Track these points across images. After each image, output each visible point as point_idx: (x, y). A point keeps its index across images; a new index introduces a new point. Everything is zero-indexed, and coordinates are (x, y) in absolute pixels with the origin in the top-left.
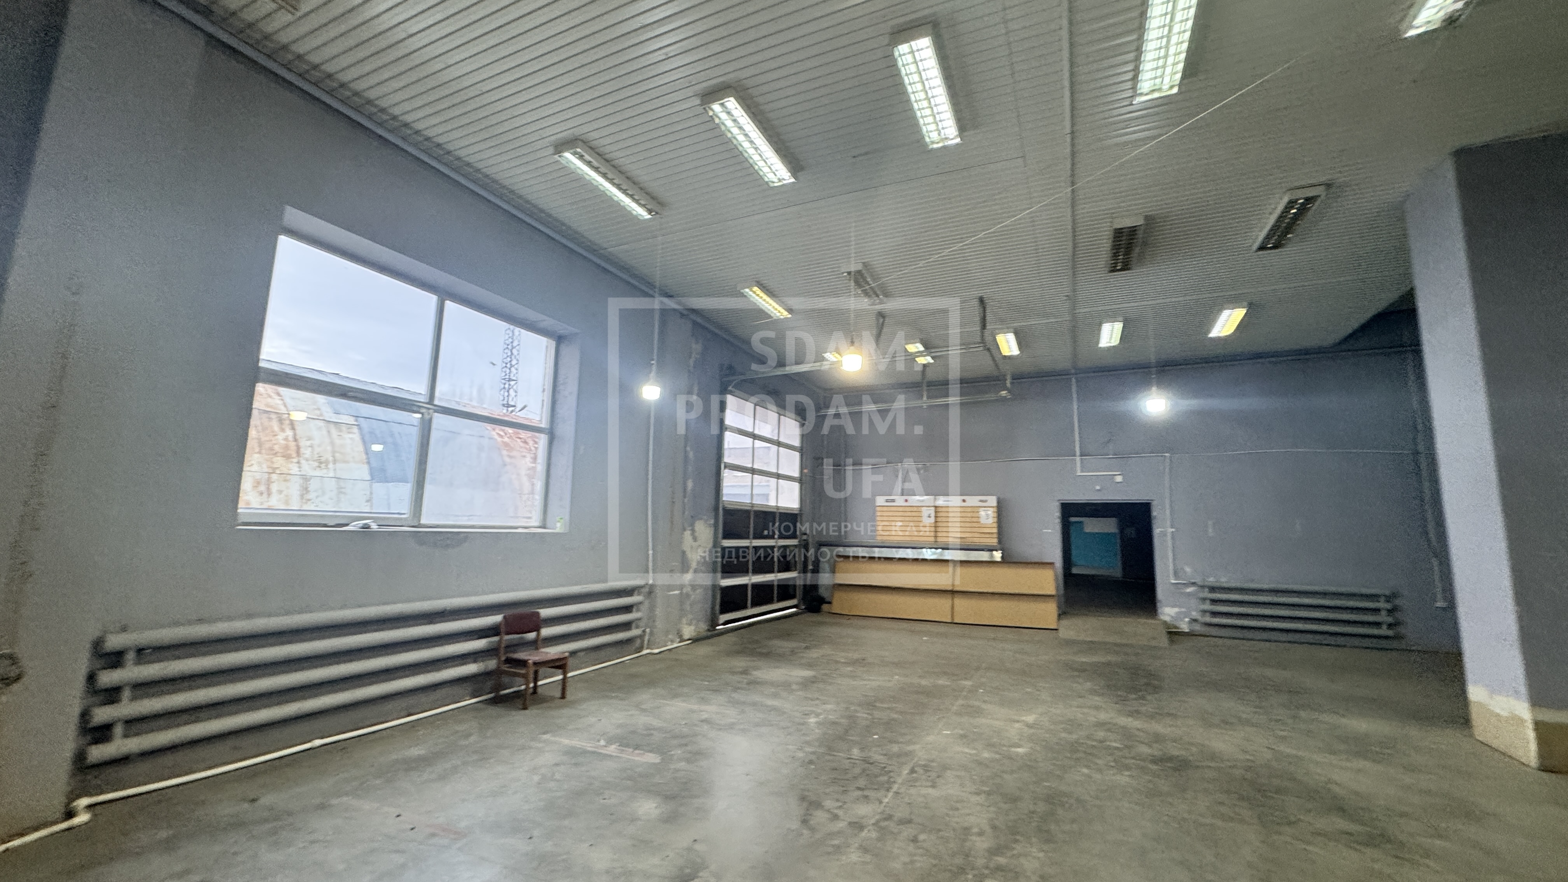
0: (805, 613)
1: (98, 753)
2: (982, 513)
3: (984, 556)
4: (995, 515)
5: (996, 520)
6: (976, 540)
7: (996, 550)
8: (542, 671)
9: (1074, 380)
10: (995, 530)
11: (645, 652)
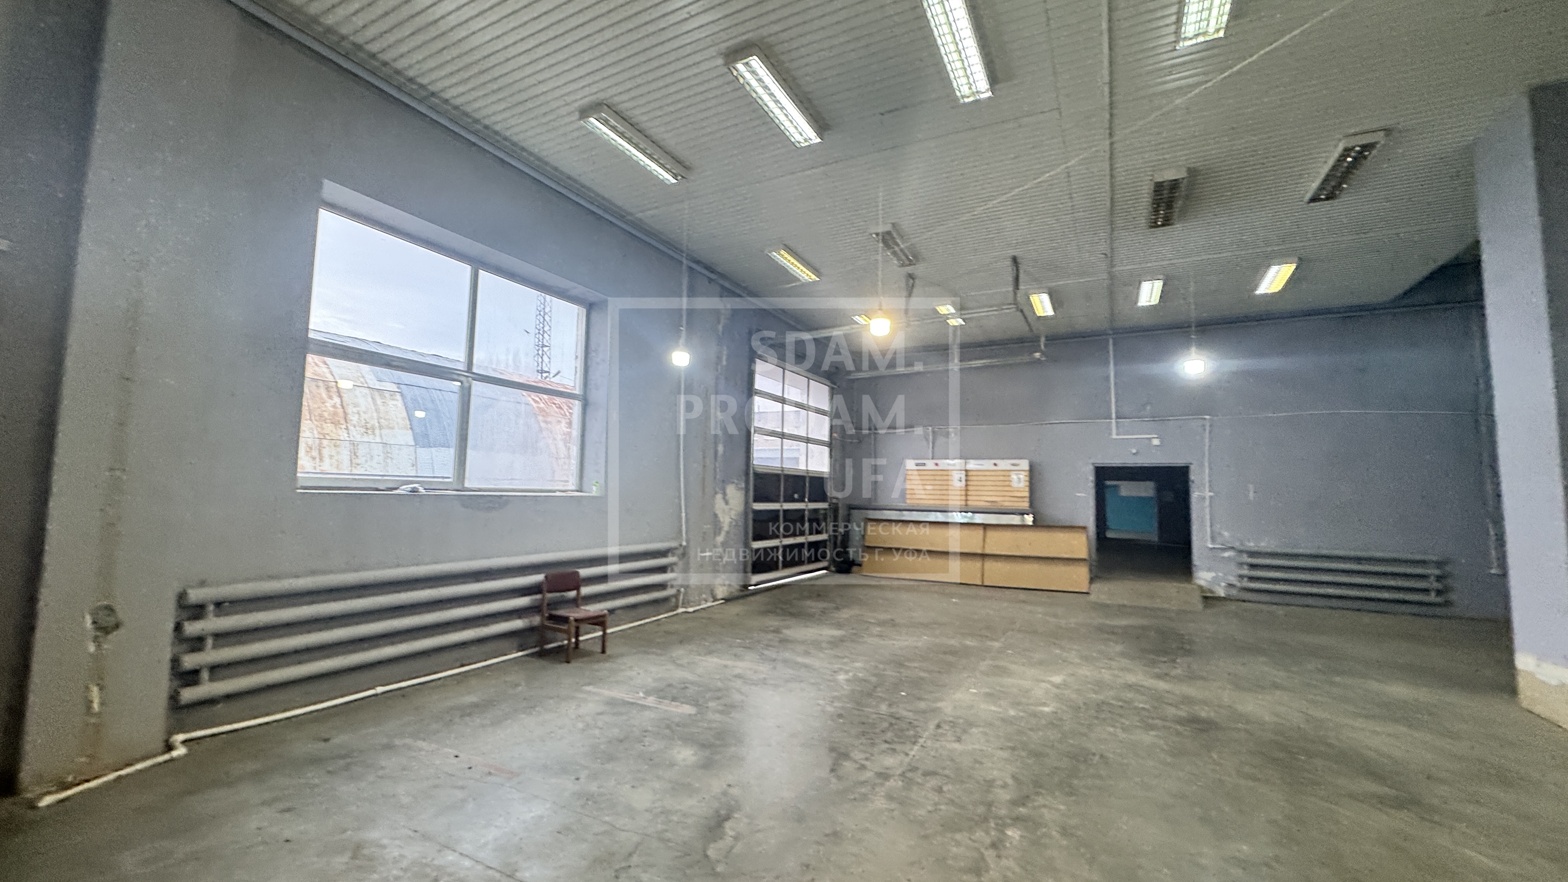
0: (835, 574)
1: (188, 694)
2: (1014, 477)
3: (1016, 520)
4: (1027, 479)
5: (1028, 484)
6: (1006, 504)
7: (1028, 514)
8: (584, 627)
9: (1111, 341)
10: (1027, 494)
11: (681, 610)
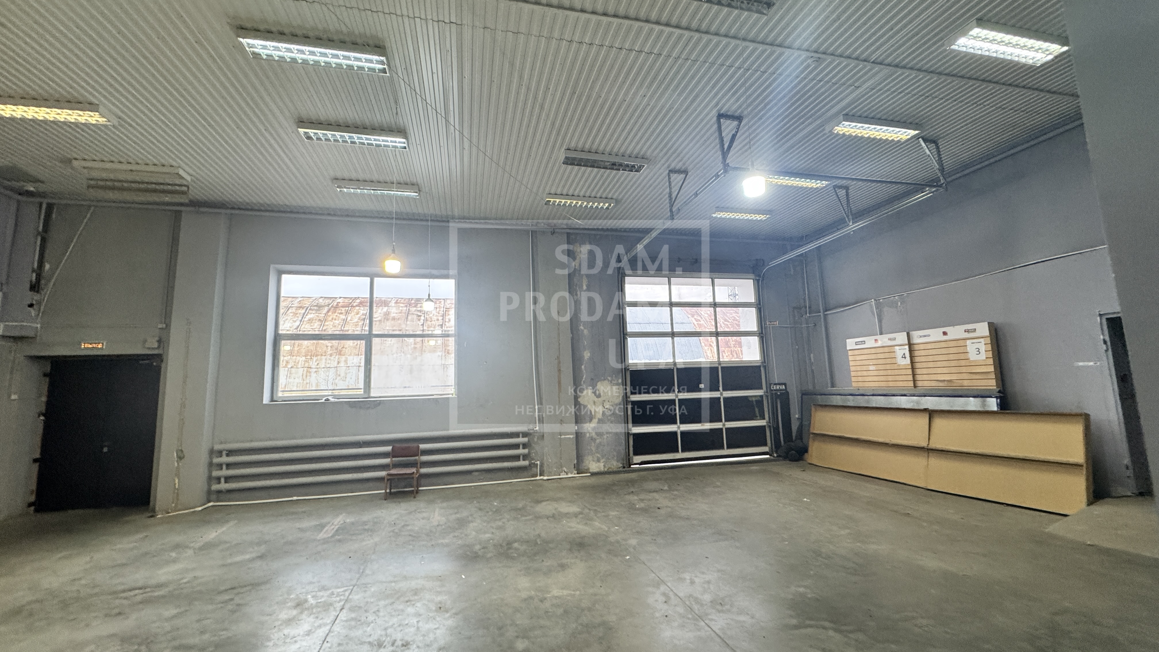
0: (778, 460)
1: (215, 487)
2: (971, 347)
4: (989, 347)
5: (990, 354)
6: (966, 383)
7: (991, 397)
10: (992, 369)
11: (538, 478)
